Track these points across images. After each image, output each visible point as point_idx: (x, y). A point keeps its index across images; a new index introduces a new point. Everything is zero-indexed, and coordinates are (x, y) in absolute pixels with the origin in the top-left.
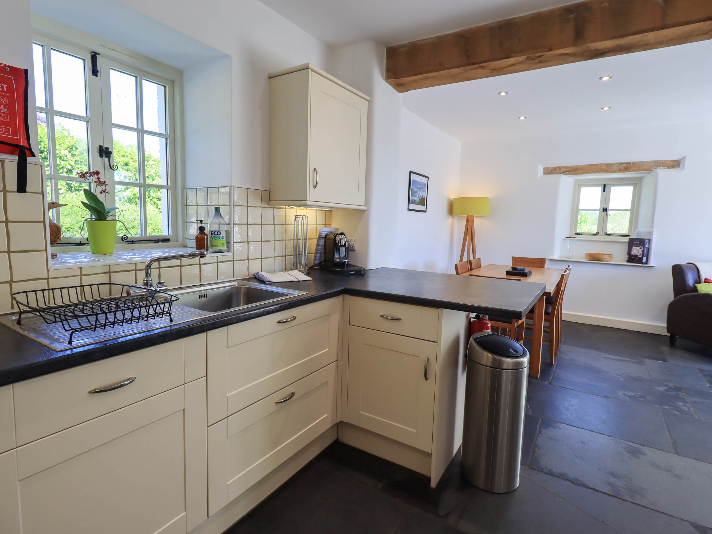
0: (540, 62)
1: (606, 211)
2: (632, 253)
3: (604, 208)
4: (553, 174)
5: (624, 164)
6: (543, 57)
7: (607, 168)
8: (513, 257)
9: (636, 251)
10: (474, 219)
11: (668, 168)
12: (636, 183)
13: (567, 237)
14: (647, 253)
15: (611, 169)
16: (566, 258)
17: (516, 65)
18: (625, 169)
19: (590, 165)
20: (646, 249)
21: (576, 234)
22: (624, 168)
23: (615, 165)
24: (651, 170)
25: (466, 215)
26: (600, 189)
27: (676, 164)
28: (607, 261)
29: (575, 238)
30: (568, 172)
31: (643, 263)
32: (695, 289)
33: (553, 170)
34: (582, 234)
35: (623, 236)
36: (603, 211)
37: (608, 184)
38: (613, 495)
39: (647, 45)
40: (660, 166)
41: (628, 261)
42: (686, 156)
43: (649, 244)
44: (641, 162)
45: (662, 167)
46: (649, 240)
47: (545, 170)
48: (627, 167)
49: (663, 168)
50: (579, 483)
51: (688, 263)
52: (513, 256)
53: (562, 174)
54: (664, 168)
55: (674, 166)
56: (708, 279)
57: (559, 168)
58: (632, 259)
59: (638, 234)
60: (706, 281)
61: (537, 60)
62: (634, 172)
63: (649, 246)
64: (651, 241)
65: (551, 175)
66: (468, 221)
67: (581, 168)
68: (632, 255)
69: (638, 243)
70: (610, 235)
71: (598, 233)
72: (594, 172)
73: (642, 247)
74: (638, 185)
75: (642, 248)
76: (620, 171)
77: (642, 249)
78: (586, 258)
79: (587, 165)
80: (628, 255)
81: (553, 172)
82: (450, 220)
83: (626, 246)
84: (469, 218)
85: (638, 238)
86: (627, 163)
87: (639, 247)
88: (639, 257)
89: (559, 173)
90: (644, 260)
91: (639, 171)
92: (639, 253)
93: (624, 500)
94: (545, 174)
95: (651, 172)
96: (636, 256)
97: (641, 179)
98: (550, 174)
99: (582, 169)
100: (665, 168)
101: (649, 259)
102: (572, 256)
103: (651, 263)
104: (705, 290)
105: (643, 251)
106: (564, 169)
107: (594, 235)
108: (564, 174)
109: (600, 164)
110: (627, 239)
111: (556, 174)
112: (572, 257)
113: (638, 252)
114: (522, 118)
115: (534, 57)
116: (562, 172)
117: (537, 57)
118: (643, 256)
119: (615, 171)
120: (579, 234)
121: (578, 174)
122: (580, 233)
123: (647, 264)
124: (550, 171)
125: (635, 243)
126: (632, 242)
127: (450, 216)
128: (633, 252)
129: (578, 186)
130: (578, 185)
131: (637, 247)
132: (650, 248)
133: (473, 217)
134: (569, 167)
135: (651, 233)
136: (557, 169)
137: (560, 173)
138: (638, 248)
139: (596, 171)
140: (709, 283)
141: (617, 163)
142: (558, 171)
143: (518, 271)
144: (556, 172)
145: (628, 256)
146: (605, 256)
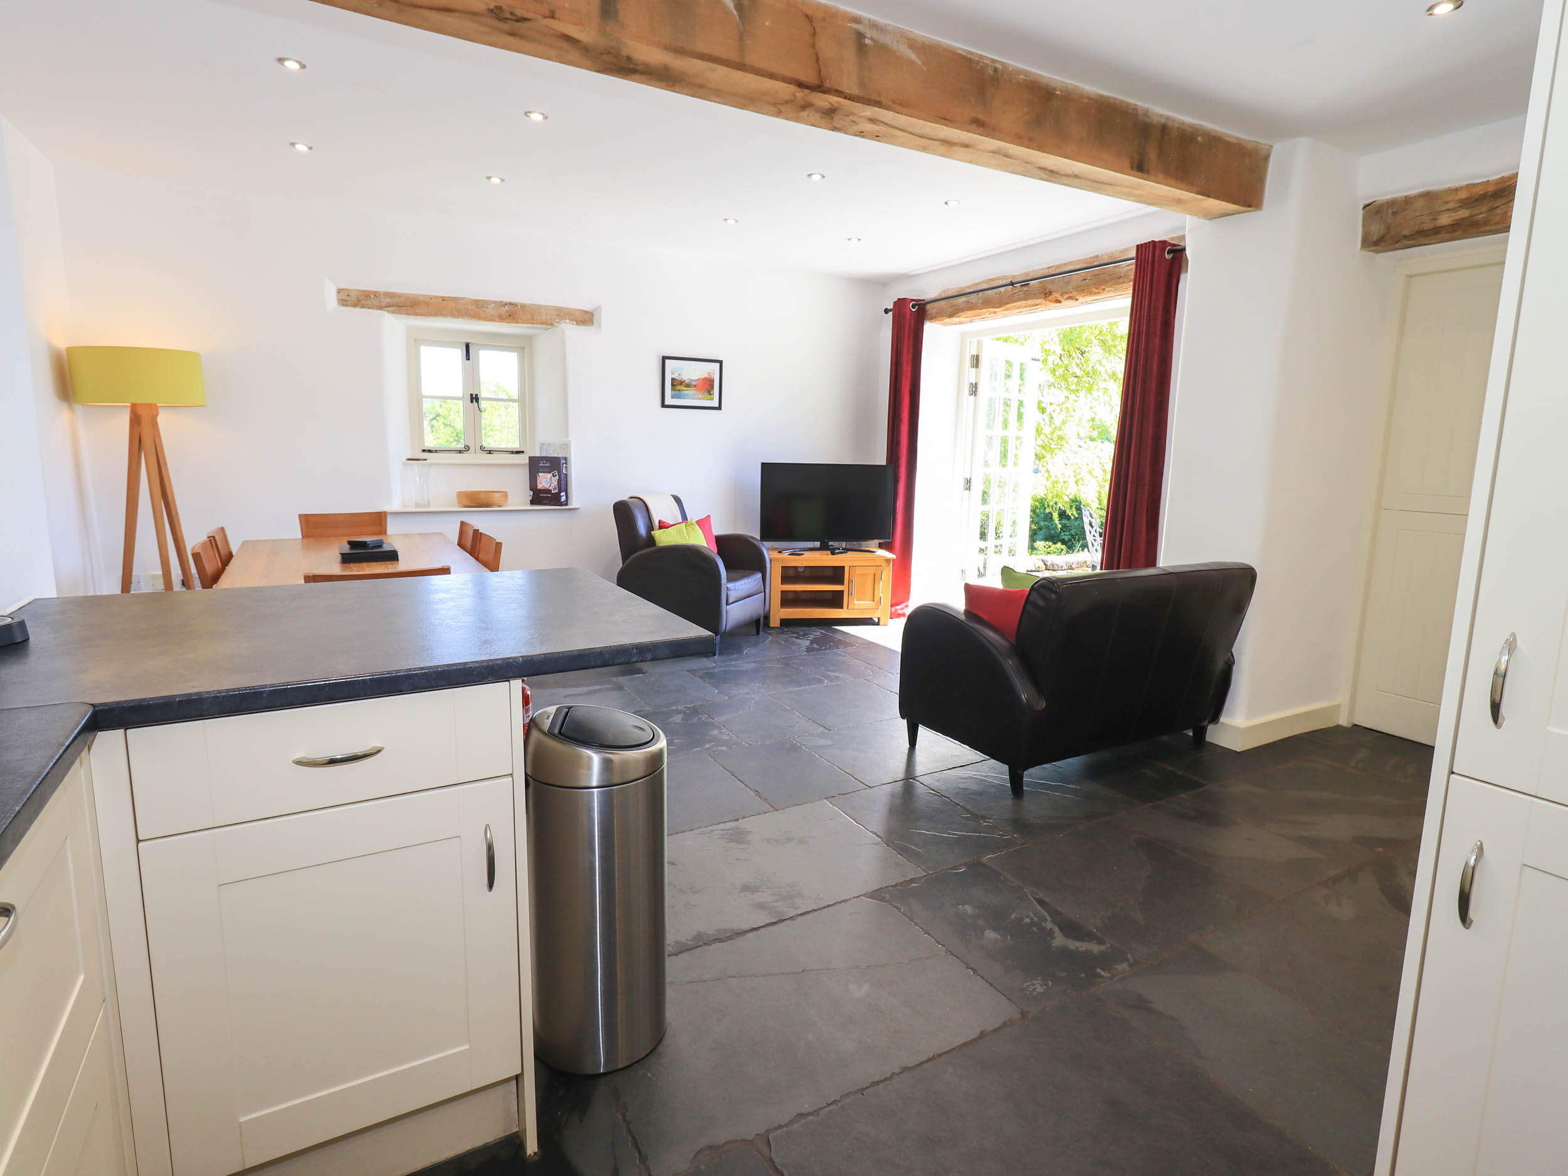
0: (512, 34)
1: (477, 401)
2: (539, 487)
3: (471, 395)
4: (362, 308)
5: (506, 304)
6: (527, 24)
7: (475, 309)
8: (300, 515)
9: (546, 481)
10: (157, 415)
11: (578, 323)
12: (523, 347)
13: (408, 459)
14: (564, 484)
15: (484, 311)
16: (417, 505)
17: (452, 14)
18: (510, 316)
19: (444, 299)
20: (562, 476)
21: (424, 451)
22: (507, 315)
23: (490, 304)
24: (552, 324)
25: (127, 403)
26: (459, 353)
27: (586, 318)
28: (500, 506)
29: (425, 460)
30: (398, 307)
31: (561, 504)
32: (651, 541)
33: (360, 298)
34: (436, 451)
35: (512, 452)
36: (472, 402)
37: (473, 344)
38: (776, 920)
39: (701, 86)
40: (565, 319)
41: (532, 502)
42: (600, 306)
43: (566, 467)
44: (536, 305)
45: (568, 321)
46: (566, 459)
47: (343, 296)
48: (512, 312)
49: (569, 323)
50: (729, 935)
51: (631, 498)
52: (300, 513)
53: (385, 310)
54: (571, 323)
55: (585, 322)
56: (664, 522)
57: (375, 294)
58: (540, 497)
59: (541, 448)
60: (661, 525)
61: (506, 26)
62: (525, 325)
63: (567, 471)
64: (568, 461)
65: (358, 310)
66: (136, 420)
67: (424, 302)
68: (539, 489)
69: (548, 465)
70: (490, 452)
71: (467, 449)
72: (453, 316)
73: (557, 473)
74: (526, 351)
75: (556, 475)
76: (501, 318)
77: (557, 477)
78: (459, 503)
79: (437, 297)
80: (531, 489)
81: (364, 302)
82: (63, 415)
83: (526, 473)
84: (141, 412)
85: (542, 455)
86: (511, 304)
87: (550, 473)
88: (553, 492)
89: (377, 306)
90: (563, 499)
91: (533, 324)
92: (552, 485)
93: (791, 918)
94: (343, 305)
95: (550, 328)
96: (548, 491)
97: (530, 338)
98: (355, 306)
99: (427, 304)
100: (573, 324)
101: (569, 495)
102: (429, 501)
103: (574, 503)
104: (665, 540)
105: (559, 481)
106: (388, 300)
107: (460, 453)
108: (389, 312)
109: (463, 299)
110: (524, 459)
111: (369, 308)
112: (429, 504)
113: (549, 484)
114: (301, 148)
115: (509, 16)
116: (383, 304)
117: (514, 18)
118: (560, 491)
119: (490, 319)
120: (430, 451)
121: (421, 315)
122: (432, 450)
123: (567, 505)
124: (353, 298)
125: (542, 467)
126: (536, 465)
127: (65, 405)
128: (541, 484)
129: (415, 342)
130: (415, 340)
131: (546, 474)
132: (568, 475)
133: (153, 410)
134: (399, 296)
135: (566, 446)
136: (370, 297)
137: (380, 308)
138: (549, 475)
139: (456, 313)
140: (667, 527)
141: (495, 302)
142: (374, 302)
143: (370, 549)
144: (369, 302)
145: (532, 493)
146: (497, 495)
